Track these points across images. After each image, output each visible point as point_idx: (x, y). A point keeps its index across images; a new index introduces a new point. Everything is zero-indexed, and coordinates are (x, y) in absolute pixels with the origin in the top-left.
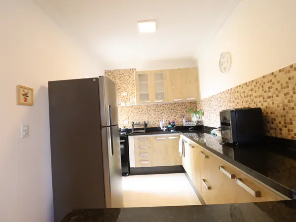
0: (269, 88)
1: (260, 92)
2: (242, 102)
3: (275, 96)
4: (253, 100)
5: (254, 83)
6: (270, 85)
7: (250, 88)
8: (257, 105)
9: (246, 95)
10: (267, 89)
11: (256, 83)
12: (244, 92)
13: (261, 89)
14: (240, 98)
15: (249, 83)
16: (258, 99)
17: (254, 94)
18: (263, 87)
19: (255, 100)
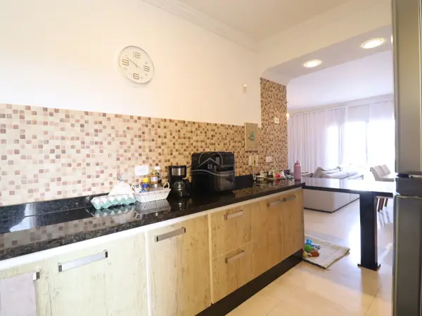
0: (212, 136)
1: (202, 137)
2: (174, 144)
3: (216, 144)
4: (192, 144)
5: (197, 126)
6: (213, 133)
7: (189, 129)
8: (197, 150)
9: (182, 136)
10: (210, 136)
11: (199, 127)
12: (179, 131)
13: (204, 134)
14: (169, 136)
15: (189, 122)
16: (199, 144)
17: (195, 138)
18: (206, 133)
19: (194, 144)
